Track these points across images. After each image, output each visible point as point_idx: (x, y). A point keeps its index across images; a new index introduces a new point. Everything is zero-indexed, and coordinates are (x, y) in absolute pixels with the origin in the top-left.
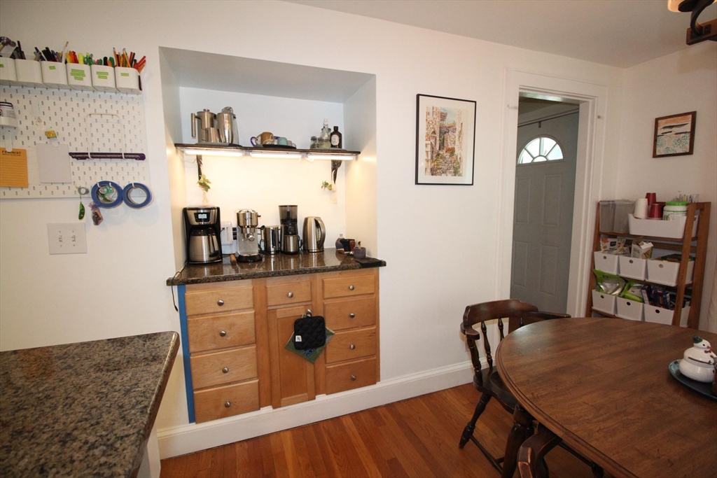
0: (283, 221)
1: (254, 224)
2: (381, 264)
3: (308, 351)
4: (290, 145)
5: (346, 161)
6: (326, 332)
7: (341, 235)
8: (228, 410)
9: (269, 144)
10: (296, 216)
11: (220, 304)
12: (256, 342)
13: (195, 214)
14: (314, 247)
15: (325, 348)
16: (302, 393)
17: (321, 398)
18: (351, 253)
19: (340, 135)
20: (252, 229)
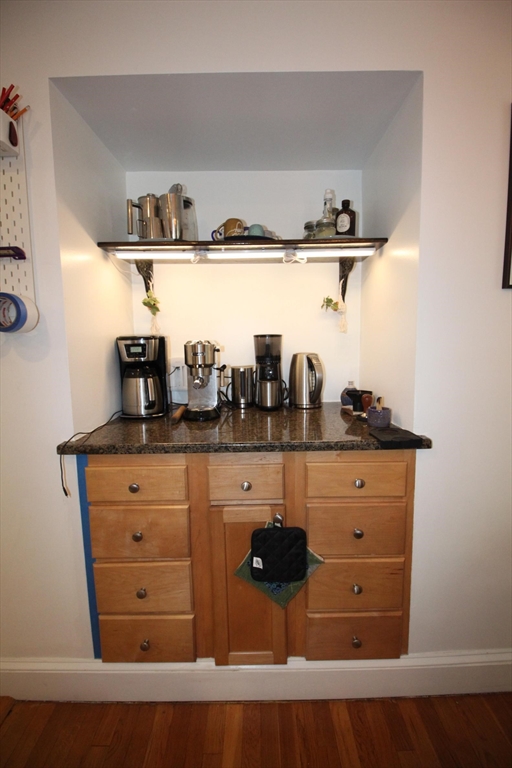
0: (260, 359)
1: (209, 362)
2: (423, 443)
3: (274, 585)
4: (267, 236)
5: (364, 258)
6: (309, 557)
7: (351, 383)
8: (147, 652)
9: (235, 235)
10: (279, 352)
11: (134, 490)
12: (190, 555)
13: (126, 346)
14: (305, 401)
15: (307, 583)
16: (265, 650)
17: (296, 663)
18: (364, 415)
19: (352, 215)
20: (207, 370)
